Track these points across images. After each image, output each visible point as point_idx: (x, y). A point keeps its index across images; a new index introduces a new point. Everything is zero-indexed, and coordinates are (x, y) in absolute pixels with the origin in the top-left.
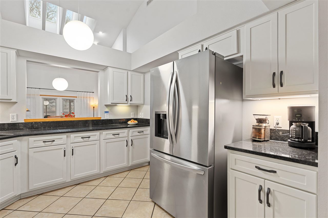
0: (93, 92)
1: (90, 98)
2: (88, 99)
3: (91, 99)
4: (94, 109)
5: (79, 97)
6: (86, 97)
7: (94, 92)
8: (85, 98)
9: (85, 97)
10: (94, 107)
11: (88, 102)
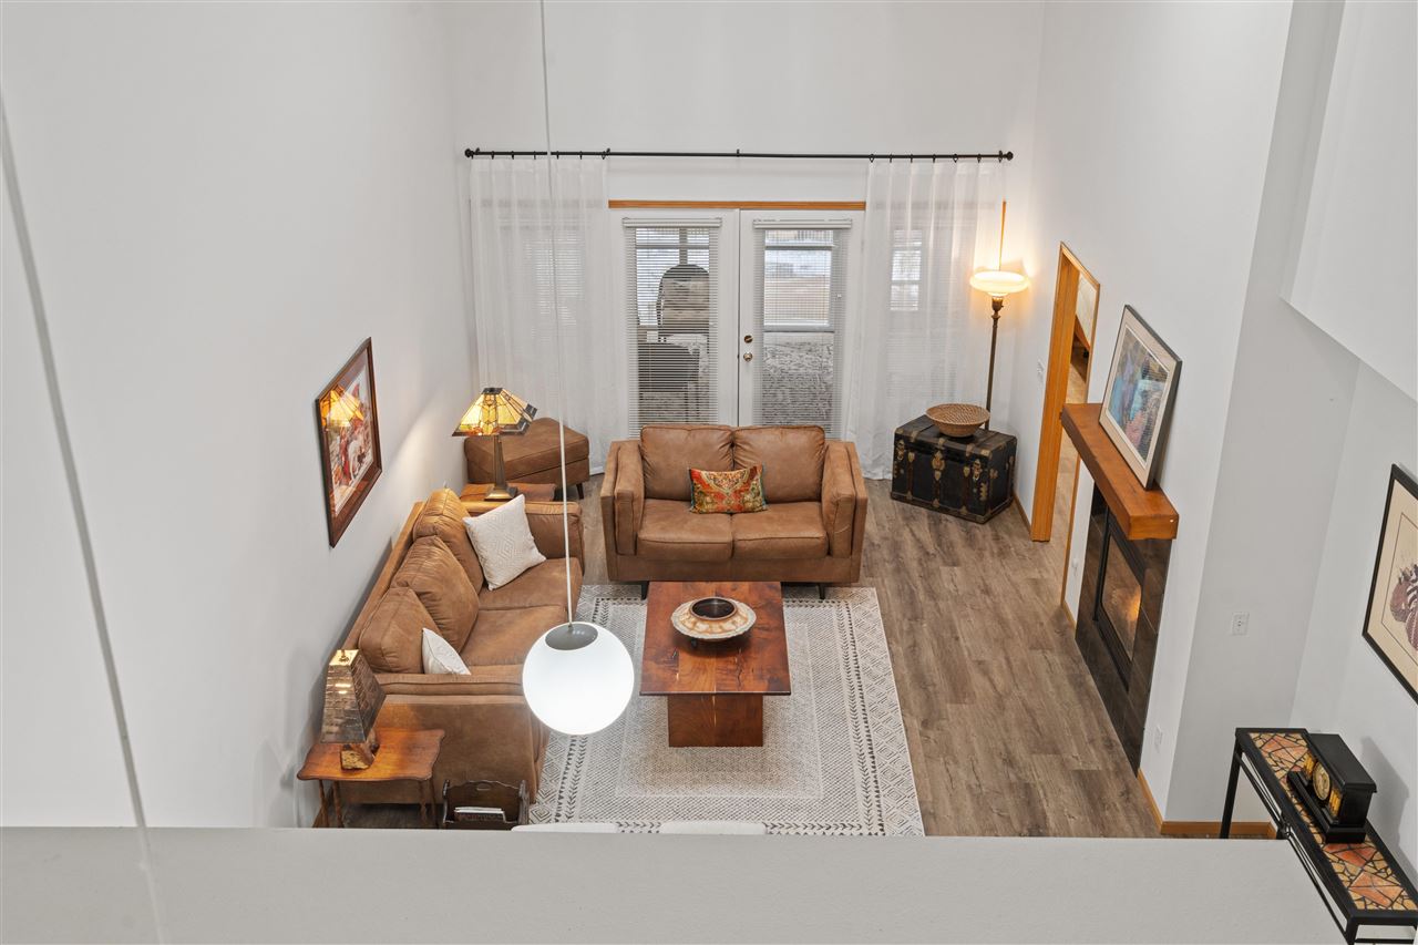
0: (1001, 156)
1: (971, 205)
2: (957, 224)
3: (981, 213)
4: (996, 319)
5: (880, 206)
6: (943, 206)
7: (1009, 156)
8: (932, 213)
9: (933, 197)
10: (997, 306)
11: (955, 253)
